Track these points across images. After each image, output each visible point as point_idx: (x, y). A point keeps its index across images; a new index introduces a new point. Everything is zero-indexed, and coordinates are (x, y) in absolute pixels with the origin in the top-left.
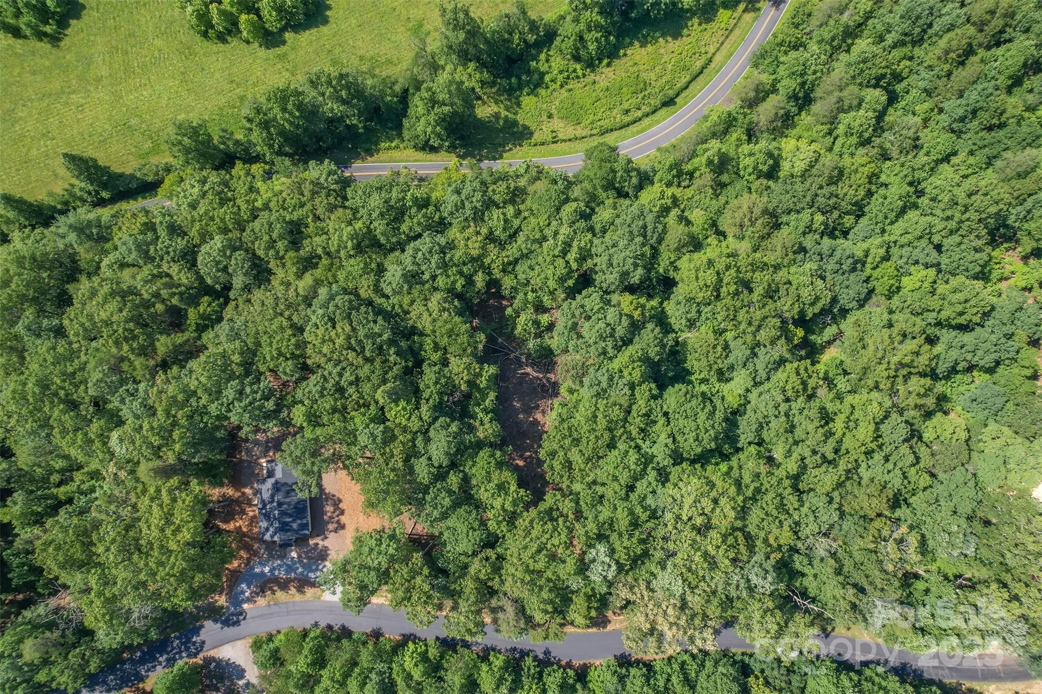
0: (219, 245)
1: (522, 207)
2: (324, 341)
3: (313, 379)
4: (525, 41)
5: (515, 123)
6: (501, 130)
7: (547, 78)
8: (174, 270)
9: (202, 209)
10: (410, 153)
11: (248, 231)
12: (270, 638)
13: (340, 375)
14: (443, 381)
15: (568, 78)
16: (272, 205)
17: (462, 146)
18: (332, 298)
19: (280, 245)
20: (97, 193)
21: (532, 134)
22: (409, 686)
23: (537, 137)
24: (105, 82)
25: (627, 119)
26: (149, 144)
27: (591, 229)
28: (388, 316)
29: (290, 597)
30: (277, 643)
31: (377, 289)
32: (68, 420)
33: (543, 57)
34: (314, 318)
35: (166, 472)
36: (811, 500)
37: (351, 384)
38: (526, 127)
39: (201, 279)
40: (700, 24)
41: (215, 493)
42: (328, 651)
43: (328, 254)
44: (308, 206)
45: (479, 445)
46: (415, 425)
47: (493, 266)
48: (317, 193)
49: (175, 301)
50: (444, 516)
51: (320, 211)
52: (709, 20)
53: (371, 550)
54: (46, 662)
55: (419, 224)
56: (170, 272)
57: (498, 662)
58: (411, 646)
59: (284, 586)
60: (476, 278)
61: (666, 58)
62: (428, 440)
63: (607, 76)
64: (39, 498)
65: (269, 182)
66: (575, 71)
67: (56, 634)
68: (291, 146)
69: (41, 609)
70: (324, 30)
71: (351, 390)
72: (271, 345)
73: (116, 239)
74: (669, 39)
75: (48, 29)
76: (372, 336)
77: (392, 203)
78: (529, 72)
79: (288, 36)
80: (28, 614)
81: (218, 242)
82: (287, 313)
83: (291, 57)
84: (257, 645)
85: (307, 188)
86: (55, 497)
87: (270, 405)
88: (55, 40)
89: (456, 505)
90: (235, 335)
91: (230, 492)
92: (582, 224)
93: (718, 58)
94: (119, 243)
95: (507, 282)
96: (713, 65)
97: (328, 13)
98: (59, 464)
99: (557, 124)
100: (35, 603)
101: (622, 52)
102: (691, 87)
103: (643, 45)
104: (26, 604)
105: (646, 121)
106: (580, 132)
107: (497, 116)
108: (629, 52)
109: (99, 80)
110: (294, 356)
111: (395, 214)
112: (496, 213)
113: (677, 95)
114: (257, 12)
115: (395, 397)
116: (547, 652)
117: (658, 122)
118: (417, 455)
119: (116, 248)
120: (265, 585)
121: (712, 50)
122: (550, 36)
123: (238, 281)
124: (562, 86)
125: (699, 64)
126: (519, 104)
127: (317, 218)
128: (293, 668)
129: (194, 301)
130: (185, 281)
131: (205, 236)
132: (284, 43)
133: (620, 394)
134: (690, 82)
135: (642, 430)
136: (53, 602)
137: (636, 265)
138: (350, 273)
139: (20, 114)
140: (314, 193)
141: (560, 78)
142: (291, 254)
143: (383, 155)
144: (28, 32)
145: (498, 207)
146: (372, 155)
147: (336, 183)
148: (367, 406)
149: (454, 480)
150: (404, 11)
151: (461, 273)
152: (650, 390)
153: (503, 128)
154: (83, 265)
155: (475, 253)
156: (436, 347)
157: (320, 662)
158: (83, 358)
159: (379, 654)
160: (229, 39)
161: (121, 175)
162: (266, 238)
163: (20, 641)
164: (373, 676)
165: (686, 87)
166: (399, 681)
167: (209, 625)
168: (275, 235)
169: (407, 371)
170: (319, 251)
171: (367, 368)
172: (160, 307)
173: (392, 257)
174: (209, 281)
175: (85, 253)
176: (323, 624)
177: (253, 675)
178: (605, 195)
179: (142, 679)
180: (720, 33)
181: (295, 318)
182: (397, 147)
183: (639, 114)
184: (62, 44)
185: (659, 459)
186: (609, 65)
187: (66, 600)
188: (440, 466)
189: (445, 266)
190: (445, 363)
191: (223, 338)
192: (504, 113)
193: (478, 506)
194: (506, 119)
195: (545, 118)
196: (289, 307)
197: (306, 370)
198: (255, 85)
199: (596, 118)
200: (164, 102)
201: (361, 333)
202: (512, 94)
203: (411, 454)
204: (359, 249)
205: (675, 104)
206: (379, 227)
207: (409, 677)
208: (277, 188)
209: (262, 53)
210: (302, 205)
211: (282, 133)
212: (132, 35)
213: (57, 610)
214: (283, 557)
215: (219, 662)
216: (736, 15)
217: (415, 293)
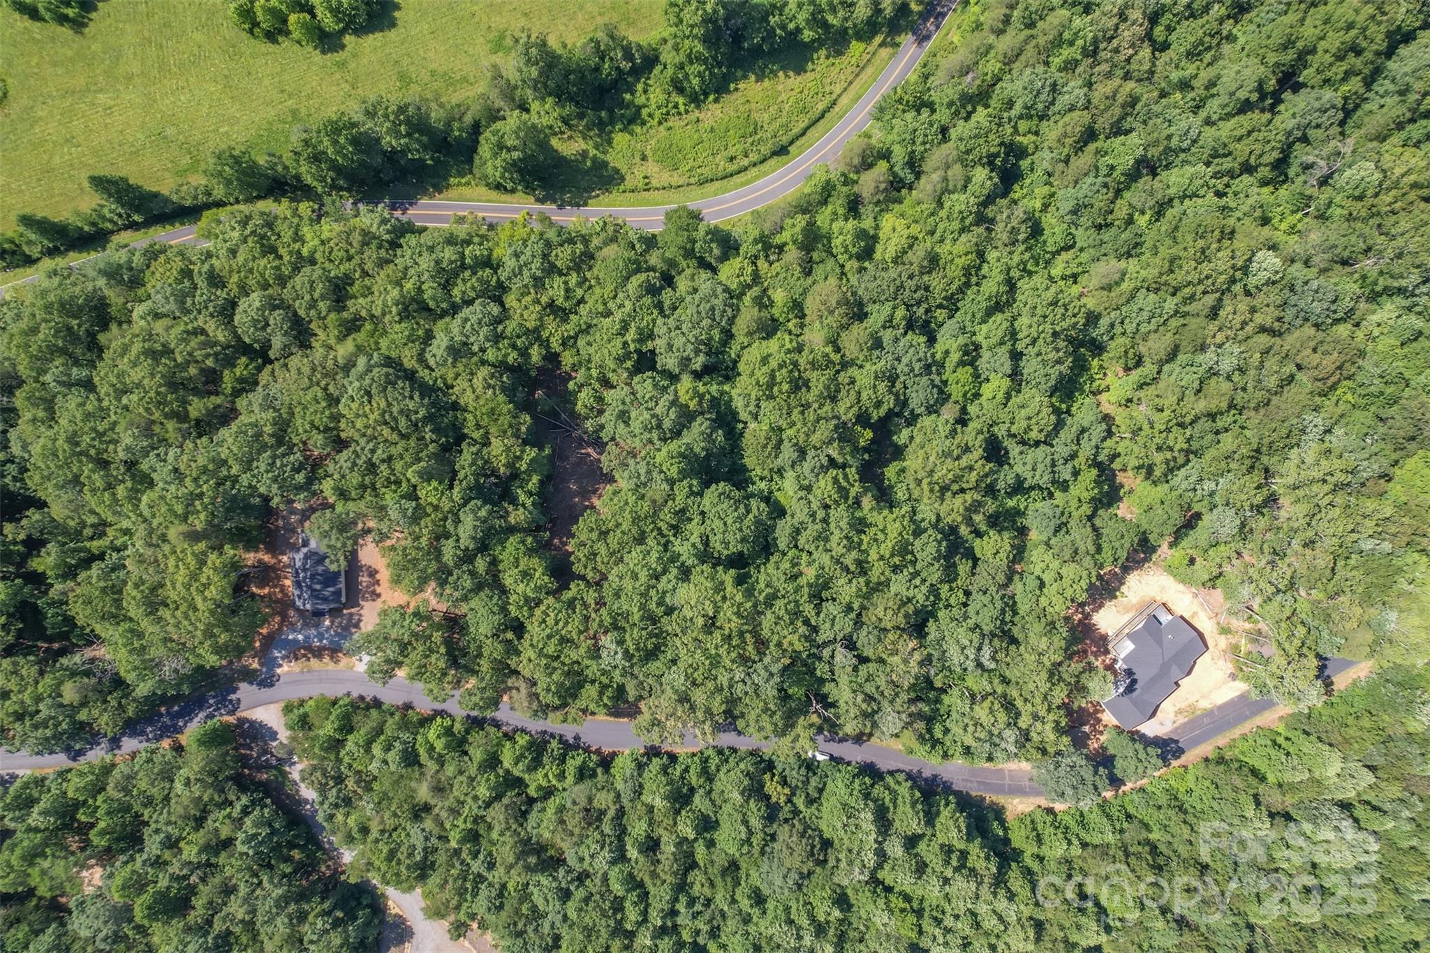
0: (257, 304)
1: (588, 275)
2: (358, 416)
3: (345, 454)
4: (618, 68)
5: (605, 164)
6: (587, 172)
7: (644, 112)
8: (211, 326)
9: (241, 258)
10: (483, 190)
11: (289, 286)
12: (302, 703)
13: (373, 451)
14: (480, 463)
15: (668, 113)
16: (318, 256)
17: (543, 188)
18: (369, 370)
19: (322, 305)
20: (129, 216)
21: (623, 179)
22: (431, 758)
23: (629, 183)
24: (137, 80)
25: (733, 167)
26: (186, 161)
27: (659, 306)
28: (426, 390)
29: (324, 665)
30: (307, 708)
31: (421, 359)
32: (98, 479)
33: (640, 87)
34: (350, 390)
35: (194, 537)
36: (830, 608)
37: (383, 461)
38: (617, 171)
39: (239, 338)
40: (827, 57)
41: (251, 558)
42: (355, 719)
43: (373, 316)
44: (356, 260)
45: (512, 530)
46: (446, 505)
47: (552, 339)
48: (367, 244)
49: (210, 363)
50: (465, 598)
51: (369, 266)
52: (839, 53)
53: (394, 623)
54: (84, 704)
55: (473, 288)
56: (206, 327)
57: (522, 740)
58: (439, 720)
59: (318, 653)
60: (531, 351)
61: (784, 97)
62: (457, 522)
63: (714, 113)
64: (74, 550)
65: (317, 227)
66: (676, 106)
67: (94, 680)
68: (346, 178)
69: (77, 658)
70: (392, 34)
71: (383, 467)
72: (304, 417)
73: (149, 286)
74: (791, 73)
75: (70, 12)
76: (406, 413)
77: (444, 265)
78: (622, 104)
79: (348, 39)
80: (64, 661)
81: (256, 298)
82: (323, 383)
83: (352, 65)
84: (288, 709)
85: (356, 238)
86: (89, 551)
87: (300, 478)
88: (78, 25)
89: (479, 588)
90: (268, 404)
91: (267, 558)
92: (647, 300)
93: (844, 101)
94: (152, 292)
95: (567, 359)
96: (837, 109)
97: (397, 14)
98: (91, 520)
99: (651, 168)
100: (72, 653)
101: (732, 86)
102: (808, 134)
103: (759, 79)
104: (63, 652)
105: (753, 172)
106: (676, 179)
107: (584, 154)
108: (741, 86)
109: (129, 78)
110: (327, 429)
111: (447, 278)
112: (558, 281)
113: (792, 143)
114: (311, 11)
115: (427, 476)
116: (577, 738)
117: (765, 174)
118: (447, 536)
119: (149, 297)
120: (296, 652)
121: (837, 89)
122: (651, 60)
123: (277, 342)
124: (660, 123)
125: (821, 107)
126: (610, 142)
127: (365, 274)
128: (321, 732)
129: (230, 363)
130: (221, 338)
131: (245, 291)
132: (343, 47)
133: (659, 488)
134: (808, 128)
135: (673, 527)
136: (89, 653)
137: (697, 352)
138: (393, 342)
139: (40, 113)
140: (365, 244)
141: (657, 114)
142: (333, 316)
143: (453, 193)
144: (47, 16)
145: (561, 274)
146: (440, 192)
147: (388, 232)
148: (398, 483)
149: (481, 564)
150: (485, 19)
151: (514, 347)
152: (690, 486)
153: (590, 169)
154: (113, 311)
155: (530, 325)
156: (478, 426)
157: (347, 727)
158: (113, 418)
159: (405, 725)
160: (280, 39)
161: (156, 195)
162: (307, 297)
163: (61, 683)
164: (397, 744)
165: (803, 133)
166: (422, 752)
167: (243, 686)
168: (316, 295)
169: (446, 449)
170: (364, 313)
171: (402, 443)
172: (193, 371)
173: (441, 324)
174: (247, 340)
175: (115, 297)
176: (355, 694)
177: (284, 735)
178: (684, 264)
179: (180, 731)
180: (850, 70)
181: (331, 389)
182: (468, 184)
183: (746, 162)
184: (86, 30)
185: (682, 558)
186: (716, 101)
187: (101, 652)
188: (467, 549)
189: (497, 338)
190: (486, 443)
191: (256, 408)
192: (592, 152)
193: (504, 591)
194: (594, 160)
195: (637, 159)
196: (326, 375)
197: (340, 444)
198: (309, 97)
199: (696, 164)
200: (205, 110)
201: (395, 410)
202: (603, 129)
203: (441, 535)
204: (405, 315)
205: (788, 153)
206: (430, 291)
207: (432, 748)
208: (325, 235)
209: (317, 56)
210: (350, 259)
211: (334, 166)
212: (167, 25)
213: (92, 660)
214: (317, 626)
215: (253, 723)
216: (871, 49)
217: (460, 367)
